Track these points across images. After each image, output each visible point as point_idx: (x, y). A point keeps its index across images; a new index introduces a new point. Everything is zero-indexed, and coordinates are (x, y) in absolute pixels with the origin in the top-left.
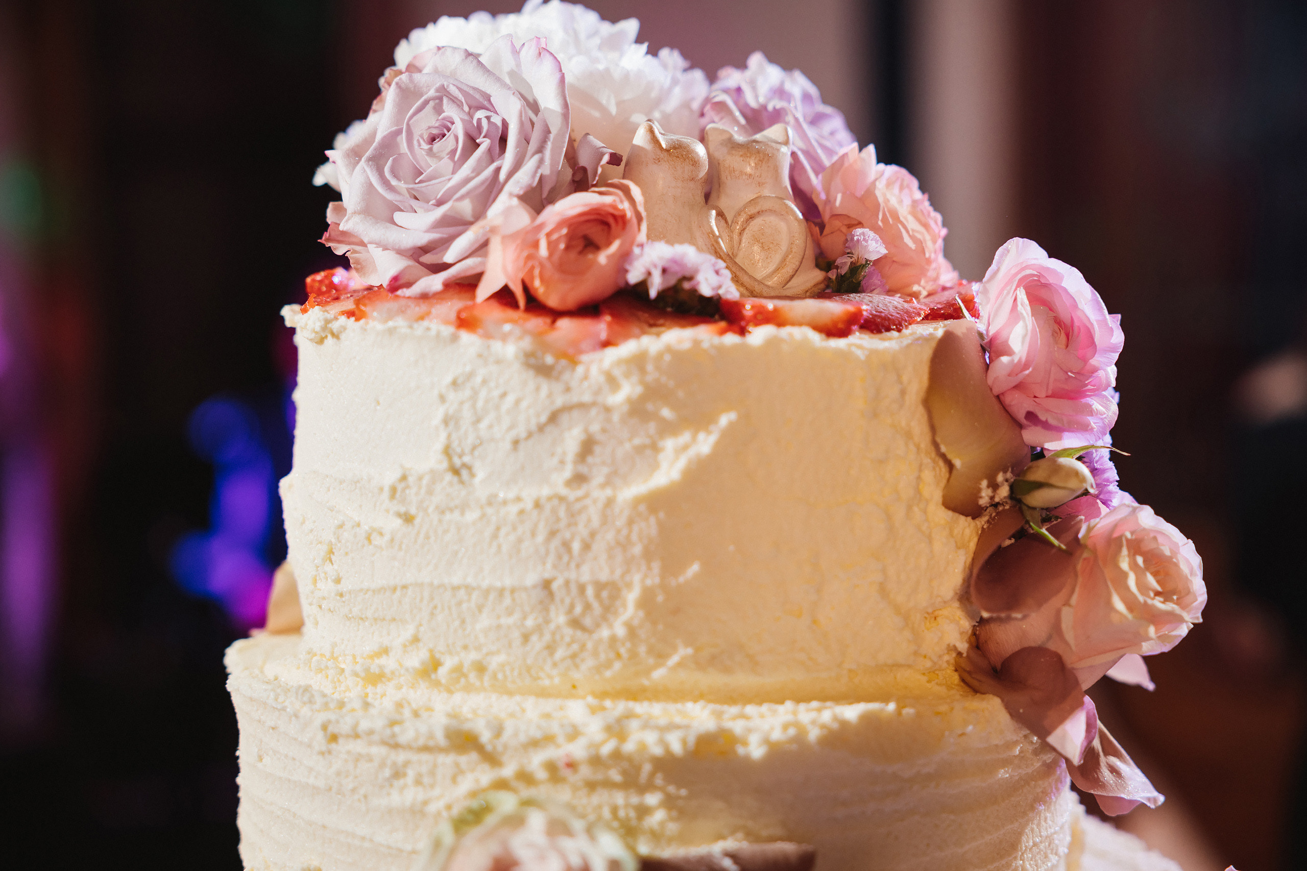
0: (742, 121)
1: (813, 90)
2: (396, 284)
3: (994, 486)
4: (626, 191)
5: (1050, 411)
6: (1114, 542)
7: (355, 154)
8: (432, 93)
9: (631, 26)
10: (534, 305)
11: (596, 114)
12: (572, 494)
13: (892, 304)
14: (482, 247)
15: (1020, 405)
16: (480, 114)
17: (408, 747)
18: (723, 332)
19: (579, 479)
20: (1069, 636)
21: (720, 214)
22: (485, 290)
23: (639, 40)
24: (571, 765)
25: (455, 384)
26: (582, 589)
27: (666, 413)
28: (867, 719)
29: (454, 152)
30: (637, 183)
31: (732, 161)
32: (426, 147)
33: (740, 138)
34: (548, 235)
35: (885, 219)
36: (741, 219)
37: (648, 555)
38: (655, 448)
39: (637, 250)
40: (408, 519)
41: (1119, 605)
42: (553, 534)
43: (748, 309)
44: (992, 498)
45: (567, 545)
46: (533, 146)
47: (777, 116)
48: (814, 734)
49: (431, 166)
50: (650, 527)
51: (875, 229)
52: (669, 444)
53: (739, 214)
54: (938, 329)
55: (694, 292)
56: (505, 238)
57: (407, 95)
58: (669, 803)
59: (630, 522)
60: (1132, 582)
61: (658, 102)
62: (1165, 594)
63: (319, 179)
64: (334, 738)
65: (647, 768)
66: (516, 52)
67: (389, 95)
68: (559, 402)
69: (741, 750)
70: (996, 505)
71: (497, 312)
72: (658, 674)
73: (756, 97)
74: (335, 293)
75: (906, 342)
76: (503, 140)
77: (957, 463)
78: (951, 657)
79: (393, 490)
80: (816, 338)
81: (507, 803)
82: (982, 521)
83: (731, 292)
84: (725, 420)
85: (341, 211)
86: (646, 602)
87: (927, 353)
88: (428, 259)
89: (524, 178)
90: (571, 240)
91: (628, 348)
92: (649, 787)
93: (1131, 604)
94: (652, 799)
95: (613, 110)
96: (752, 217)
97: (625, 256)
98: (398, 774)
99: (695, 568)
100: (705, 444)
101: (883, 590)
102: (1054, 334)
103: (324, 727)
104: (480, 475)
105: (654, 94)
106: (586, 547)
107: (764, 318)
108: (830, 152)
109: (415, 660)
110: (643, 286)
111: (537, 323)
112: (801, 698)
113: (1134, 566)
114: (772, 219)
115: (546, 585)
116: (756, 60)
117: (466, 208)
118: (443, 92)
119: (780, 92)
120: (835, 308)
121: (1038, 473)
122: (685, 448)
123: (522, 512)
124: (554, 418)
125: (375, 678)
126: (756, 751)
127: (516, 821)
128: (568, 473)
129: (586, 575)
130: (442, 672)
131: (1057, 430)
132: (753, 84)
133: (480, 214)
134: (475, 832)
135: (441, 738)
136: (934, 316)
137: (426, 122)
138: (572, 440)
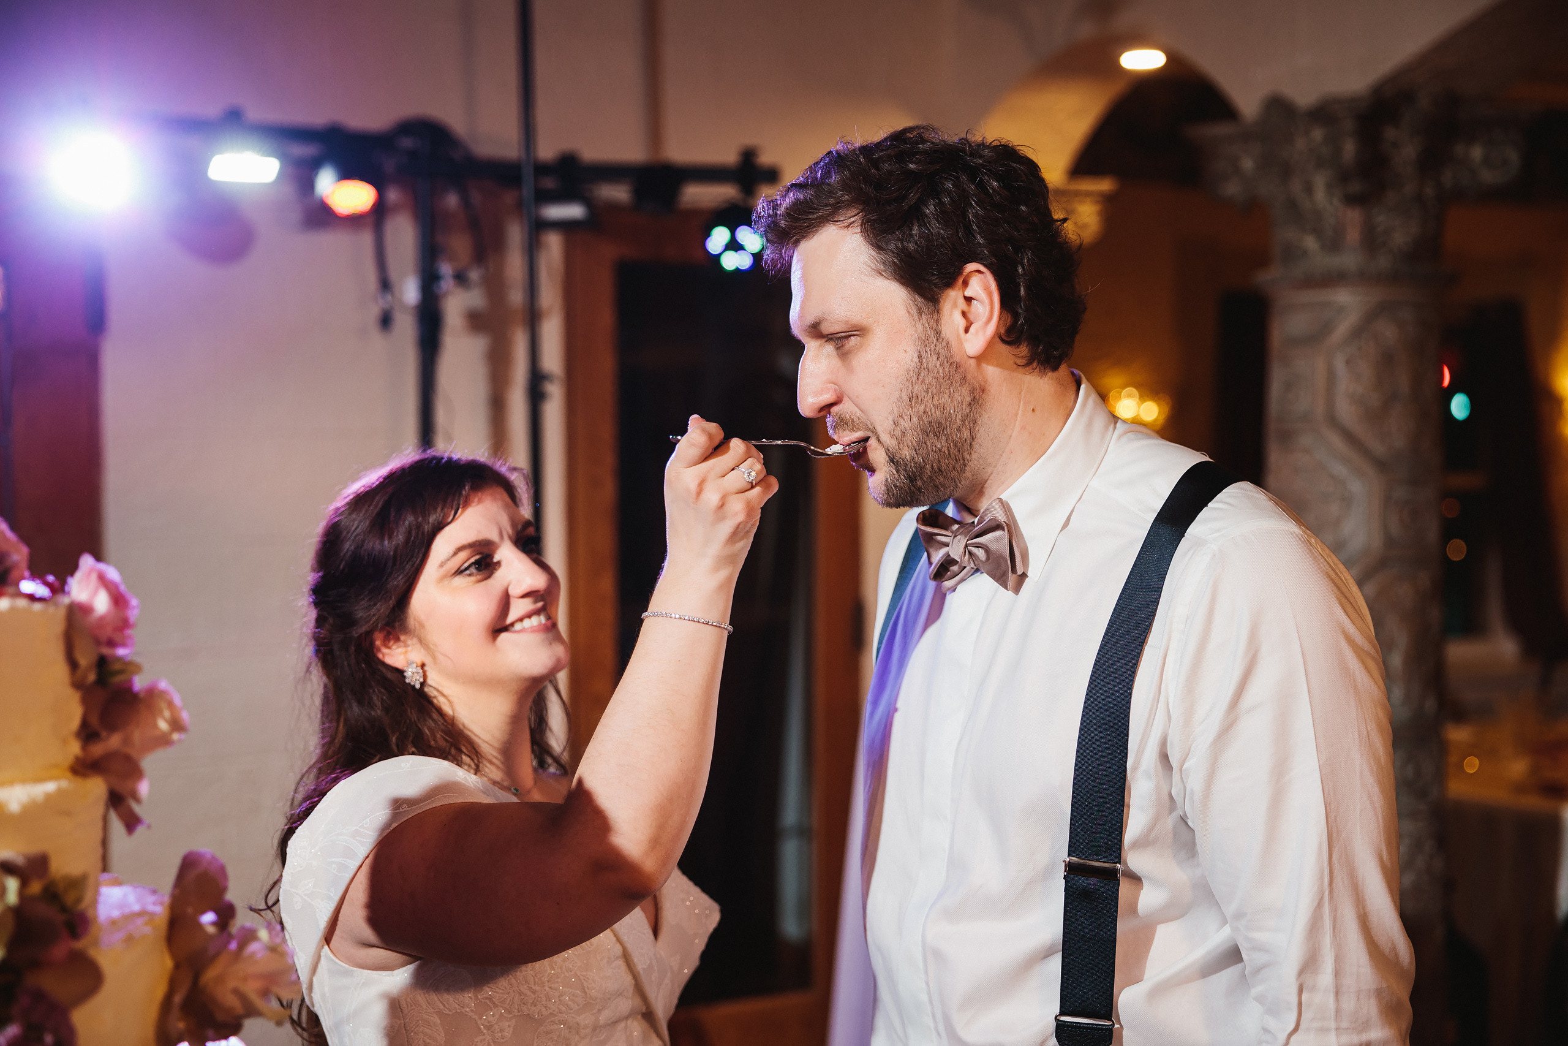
5: (115, 637)
15: (102, 635)
20: (134, 742)
28: (57, 790)
44: (90, 681)
70: (91, 685)
77: (83, 663)
87: (65, 612)
121: (112, 667)
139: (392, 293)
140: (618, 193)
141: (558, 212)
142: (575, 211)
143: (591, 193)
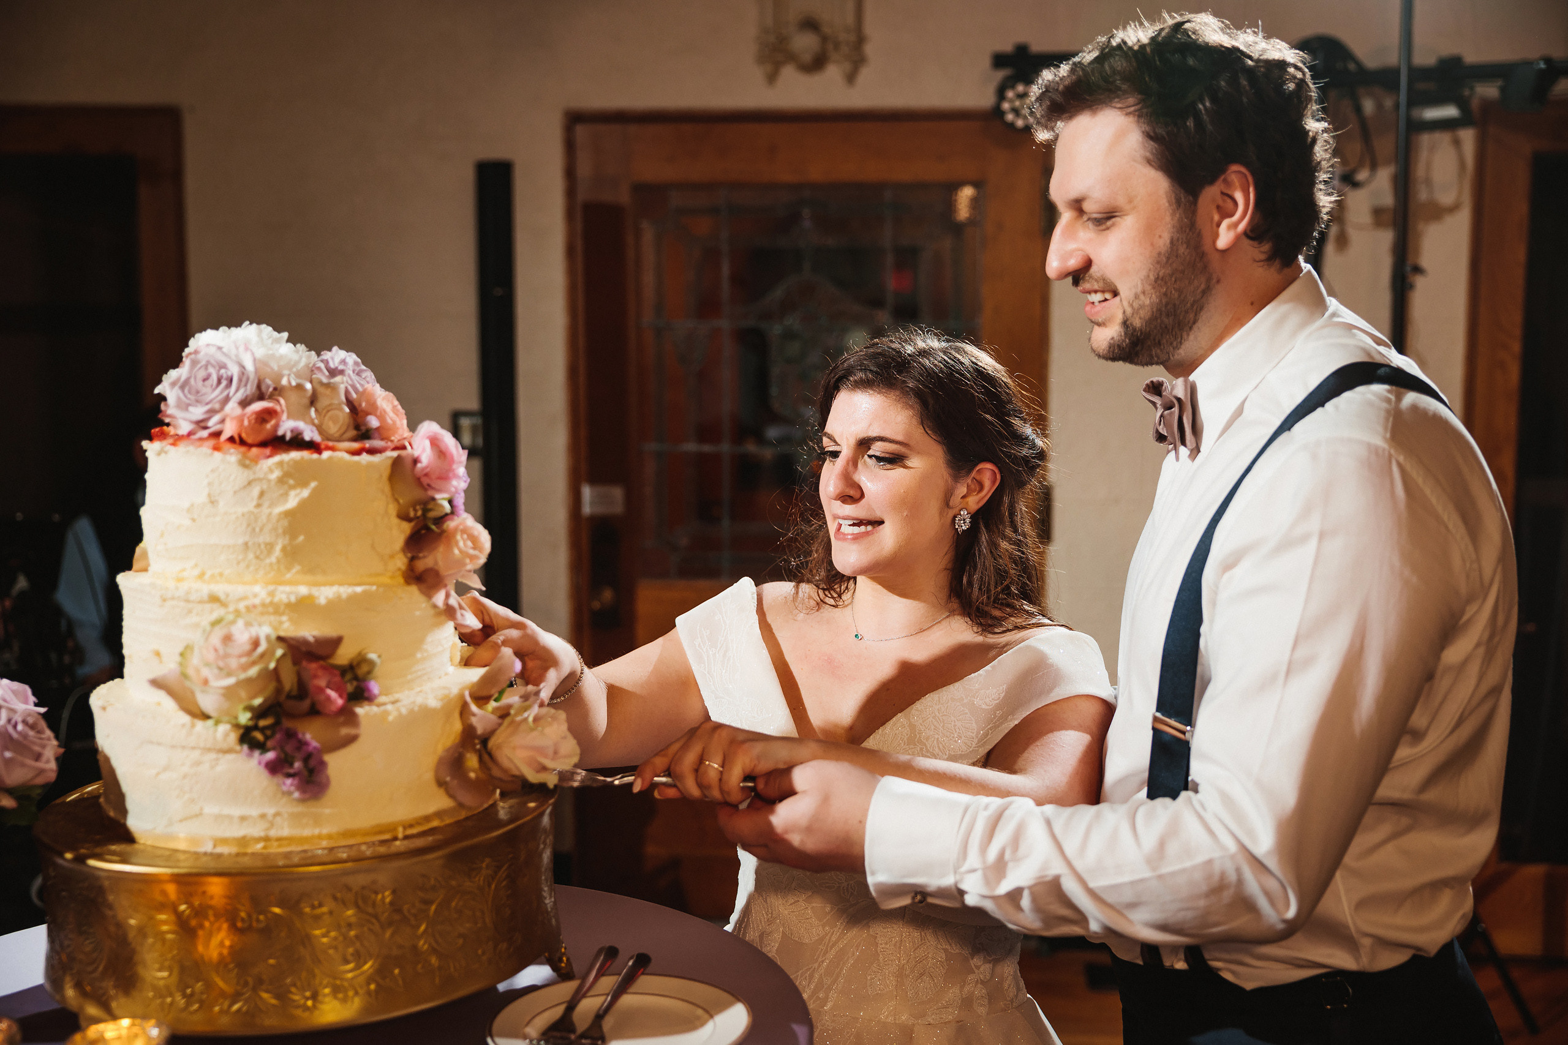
0: (327, 373)
1: (359, 360)
2: (190, 434)
3: (415, 511)
4: (278, 401)
5: (435, 484)
6: (456, 529)
7: (173, 384)
8: (203, 363)
9: (285, 335)
10: (242, 442)
11: (269, 370)
12: (256, 511)
13: (377, 443)
14: (223, 421)
15: (425, 481)
16: (223, 371)
17: (193, 602)
18: (312, 453)
19: (258, 506)
20: (440, 563)
21: (316, 410)
22: (224, 437)
23: (288, 341)
24: (254, 606)
25: (213, 471)
26: (259, 545)
27: (291, 482)
28: (364, 592)
29: (212, 386)
30: (284, 398)
31: (321, 390)
32: (202, 383)
33: (325, 380)
34: (248, 418)
35: (381, 413)
36: (324, 411)
37: (284, 533)
38: (285, 495)
39: (281, 423)
40: (194, 520)
41: (456, 551)
42: (248, 525)
43: (323, 446)
44: (415, 514)
45: (254, 530)
46: (243, 383)
47: (342, 372)
48: (344, 596)
49: (204, 390)
50: (285, 523)
51: (376, 416)
52: (293, 493)
53: (323, 409)
54: (395, 454)
55: (303, 440)
56: (233, 419)
57: (194, 363)
58: (290, 620)
59: (278, 521)
60: (461, 544)
61: (294, 366)
62: (474, 548)
63: (156, 391)
64: (164, 600)
65: (282, 608)
66: (237, 348)
67: (187, 362)
68: (252, 477)
69: (317, 601)
70: (418, 518)
71: (229, 445)
72: (288, 576)
73: (334, 364)
74: (163, 436)
75: (383, 458)
76: (231, 380)
77: (401, 501)
78: (399, 573)
79: (189, 510)
80: (347, 456)
81: (231, 617)
82: (412, 524)
83: (317, 438)
84: (313, 484)
85: (167, 405)
86: (284, 549)
87: (390, 462)
88: (203, 424)
89: (240, 395)
90: (256, 419)
91: (277, 458)
92: (283, 614)
93: (461, 551)
94: (284, 618)
95: (276, 368)
96: (328, 411)
97: (276, 427)
98: (190, 611)
99: (301, 538)
100: (305, 493)
101: (373, 547)
102: (439, 457)
103: (161, 597)
104: (221, 504)
105: (292, 363)
106: (261, 530)
107: (328, 448)
108: (362, 385)
109: (196, 572)
110: (284, 436)
111: (243, 449)
112: (341, 584)
113: (462, 537)
114: (336, 412)
115: (246, 544)
116: (335, 348)
117: (217, 406)
118: (208, 364)
119: (343, 362)
120: (356, 445)
121: (430, 506)
122: (298, 494)
123: (237, 518)
124: (250, 483)
125: (180, 580)
126: (322, 601)
127: (233, 622)
128: (254, 503)
129: (261, 539)
130: (207, 577)
131: (439, 491)
132: (333, 359)
133: (222, 409)
134: (217, 629)
135: (206, 598)
136: (395, 449)
137: (202, 374)
138: (256, 491)
140: (1488, 91)
141: (1433, 113)
142: (1450, 111)
143: (1467, 93)
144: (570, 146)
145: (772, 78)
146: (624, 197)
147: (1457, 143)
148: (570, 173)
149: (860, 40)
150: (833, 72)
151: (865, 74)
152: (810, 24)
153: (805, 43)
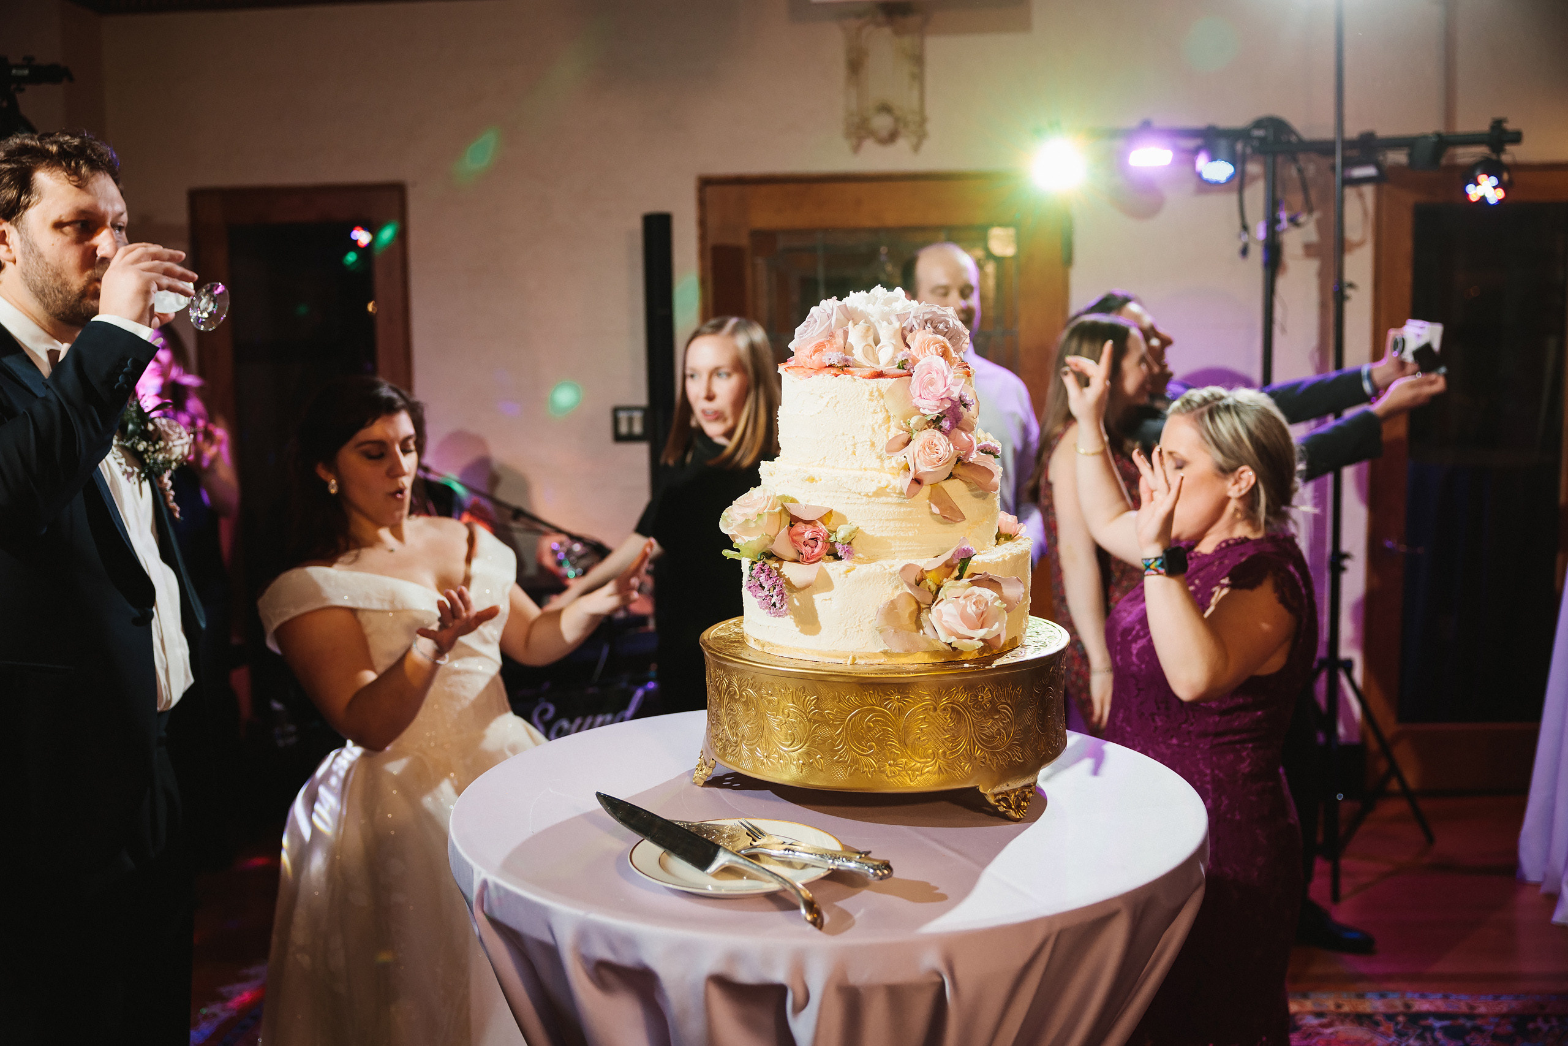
139: (1248, 234)
140: (1398, 157)
141: (1359, 172)
142: (1370, 171)
143: (1381, 158)
144: (702, 203)
145: (856, 149)
146: (743, 240)
147: (1361, 196)
148: (702, 223)
149: (923, 121)
150: (903, 144)
151: (927, 145)
152: (885, 108)
153: (882, 123)
